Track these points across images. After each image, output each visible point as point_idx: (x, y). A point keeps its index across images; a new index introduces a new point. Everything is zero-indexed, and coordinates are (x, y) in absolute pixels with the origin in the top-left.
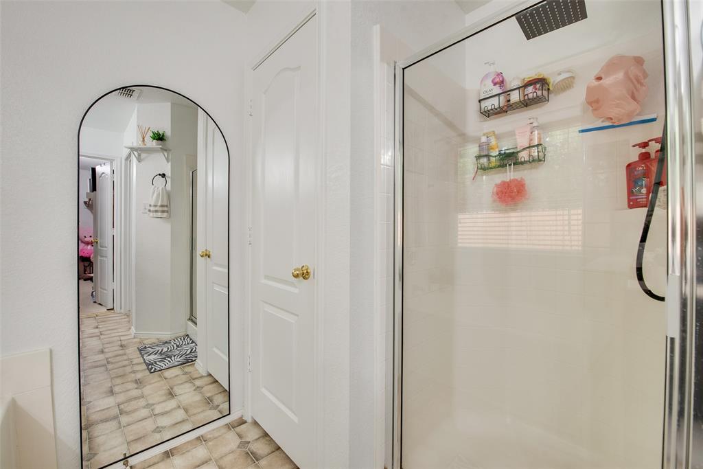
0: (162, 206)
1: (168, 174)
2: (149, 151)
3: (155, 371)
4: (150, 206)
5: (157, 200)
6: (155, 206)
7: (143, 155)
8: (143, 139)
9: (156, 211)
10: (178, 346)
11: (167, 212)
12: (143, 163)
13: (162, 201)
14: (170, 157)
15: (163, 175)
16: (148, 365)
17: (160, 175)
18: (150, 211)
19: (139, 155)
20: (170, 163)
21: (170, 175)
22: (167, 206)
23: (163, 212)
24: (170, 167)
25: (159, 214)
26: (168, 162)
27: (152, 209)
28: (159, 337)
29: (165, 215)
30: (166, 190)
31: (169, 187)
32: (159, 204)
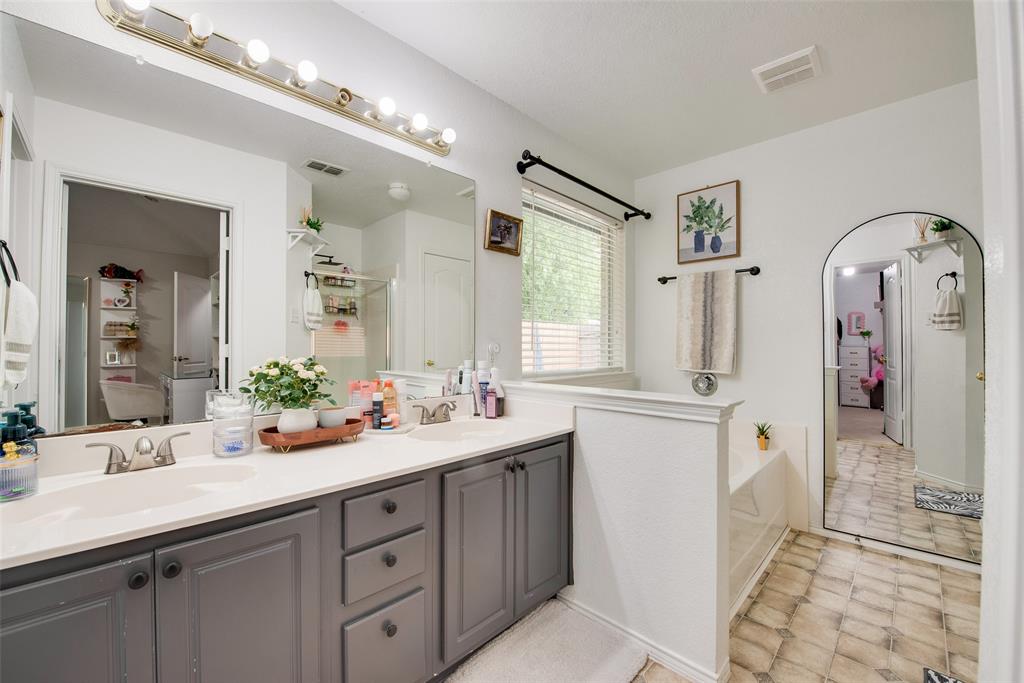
0: (950, 315)
1: (960, 271)
2: (932, 246)
3: (921, 508)
4: (935, 315)
5: (944, 307)
6: (941, 316)
7: (925, 254)
8: (923, 234)
9: (942, 322)
10: (968, 500)
11: (959, 322)
12: (924, 263)
13: (950, 308)
14: (962, 249)
15: (954, 275)
16: (917, 500)
17: (947, 275)
18: (934, 322)
19: (920, 254)
20: (962, 257)
21: (962, 272)
22: (958, 314)
23: (952, 322)
24: (962, 262)
25: (947, 326)
26: (959, 256)
27: (937, 319)
28: (947, 484)
29: (955, 326)
30: (956, 293)
31: (961, 289)
32: (946, 313)
